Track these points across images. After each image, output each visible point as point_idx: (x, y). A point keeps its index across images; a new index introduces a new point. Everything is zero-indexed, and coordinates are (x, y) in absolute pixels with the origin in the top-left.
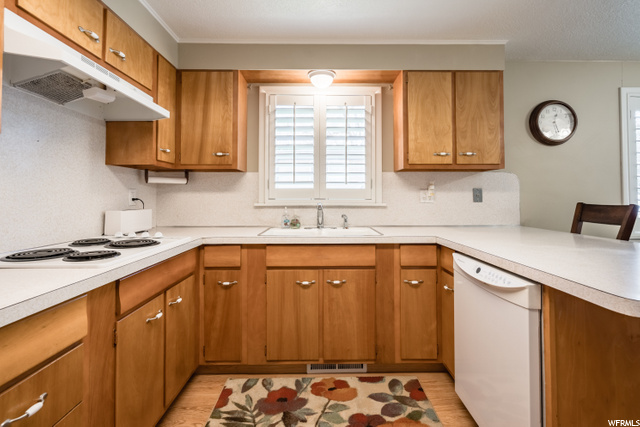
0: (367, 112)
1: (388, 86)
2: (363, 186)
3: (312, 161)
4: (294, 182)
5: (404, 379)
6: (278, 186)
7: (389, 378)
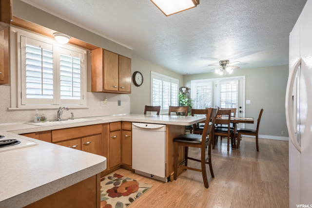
0: (81, 62)
1: (90, 52)
2: (79, 98)
3: (52, 83)
4: (42, 95)
5: (112, 175)
6: (28, 97)
7: (106, 177)
